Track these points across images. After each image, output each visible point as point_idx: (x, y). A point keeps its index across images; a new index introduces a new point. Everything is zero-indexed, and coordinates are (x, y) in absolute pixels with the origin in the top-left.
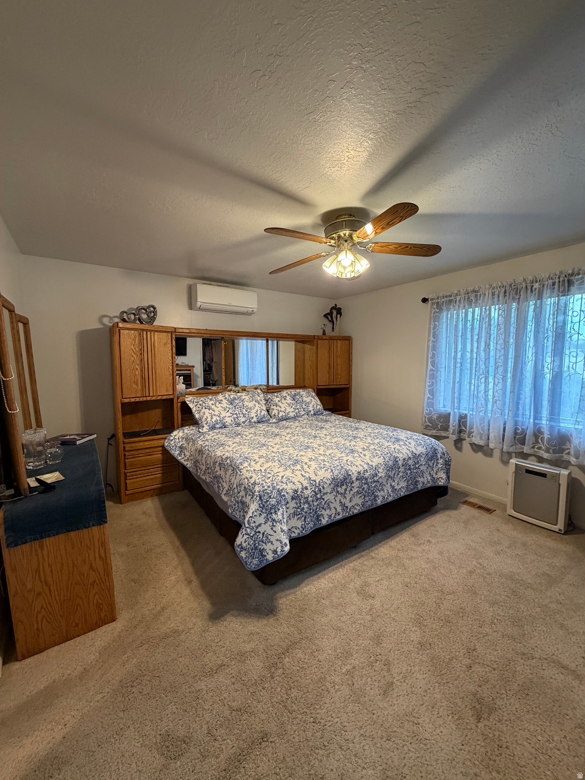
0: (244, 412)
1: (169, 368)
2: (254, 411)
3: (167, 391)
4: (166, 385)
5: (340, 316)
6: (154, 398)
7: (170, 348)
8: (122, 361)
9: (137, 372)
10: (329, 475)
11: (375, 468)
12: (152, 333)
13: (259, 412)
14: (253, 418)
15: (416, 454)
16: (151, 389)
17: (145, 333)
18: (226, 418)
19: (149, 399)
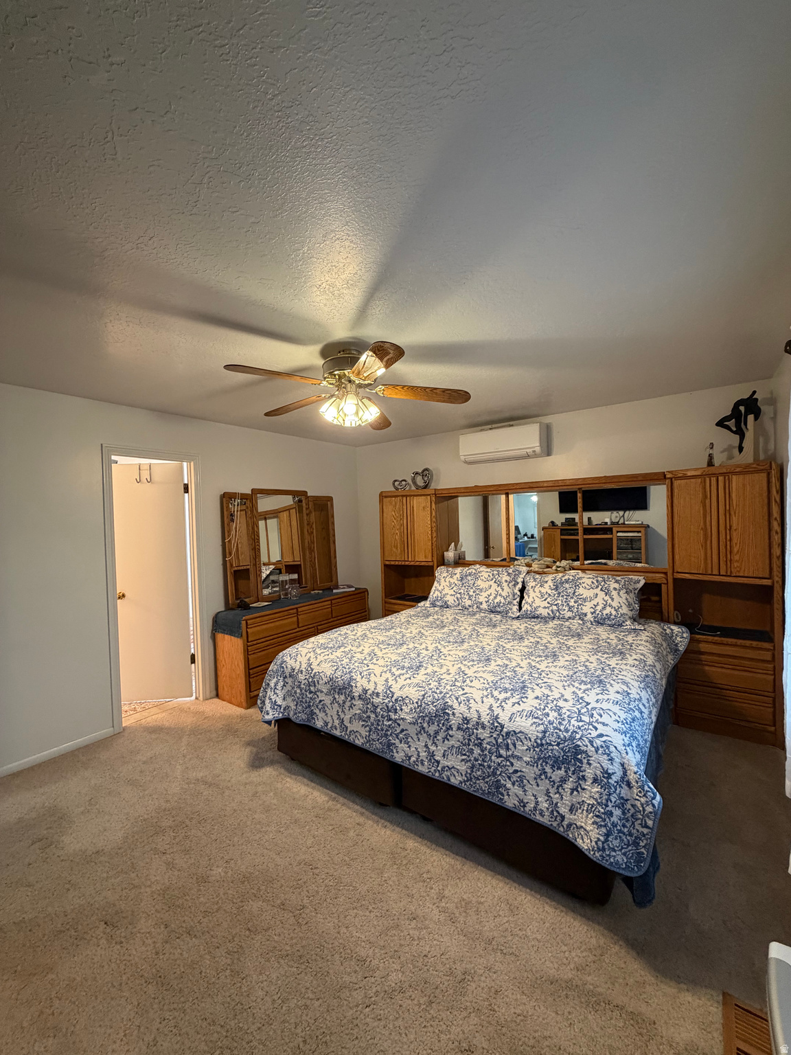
0: (471, 593)
1: (428, 533)
2: (485, 594)
3: (425, 557)
4: (425, 551)
5: (756, 418)
6: (412, 563)
7: (429, 512)
8: (385, 527)
9: (397, 537)
10: (329, 672)
11: (396, 700)
12: (408, 498)
13: (491, 598)
14: (481, 603)
15: (502, 727)
16: (410, 555)
17: (405, 498)
18: (448, 596)
19: (407, 563)
